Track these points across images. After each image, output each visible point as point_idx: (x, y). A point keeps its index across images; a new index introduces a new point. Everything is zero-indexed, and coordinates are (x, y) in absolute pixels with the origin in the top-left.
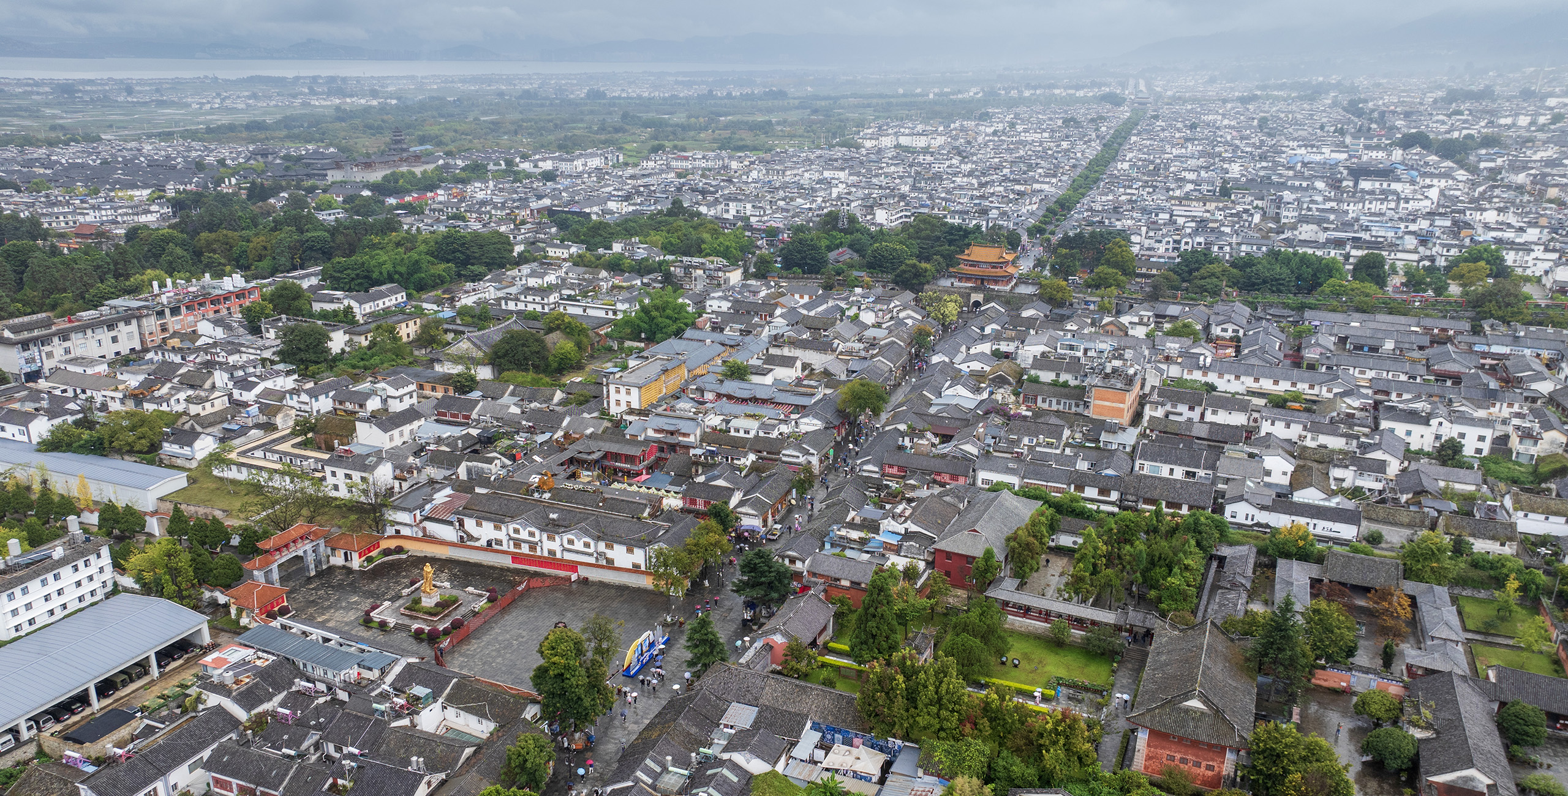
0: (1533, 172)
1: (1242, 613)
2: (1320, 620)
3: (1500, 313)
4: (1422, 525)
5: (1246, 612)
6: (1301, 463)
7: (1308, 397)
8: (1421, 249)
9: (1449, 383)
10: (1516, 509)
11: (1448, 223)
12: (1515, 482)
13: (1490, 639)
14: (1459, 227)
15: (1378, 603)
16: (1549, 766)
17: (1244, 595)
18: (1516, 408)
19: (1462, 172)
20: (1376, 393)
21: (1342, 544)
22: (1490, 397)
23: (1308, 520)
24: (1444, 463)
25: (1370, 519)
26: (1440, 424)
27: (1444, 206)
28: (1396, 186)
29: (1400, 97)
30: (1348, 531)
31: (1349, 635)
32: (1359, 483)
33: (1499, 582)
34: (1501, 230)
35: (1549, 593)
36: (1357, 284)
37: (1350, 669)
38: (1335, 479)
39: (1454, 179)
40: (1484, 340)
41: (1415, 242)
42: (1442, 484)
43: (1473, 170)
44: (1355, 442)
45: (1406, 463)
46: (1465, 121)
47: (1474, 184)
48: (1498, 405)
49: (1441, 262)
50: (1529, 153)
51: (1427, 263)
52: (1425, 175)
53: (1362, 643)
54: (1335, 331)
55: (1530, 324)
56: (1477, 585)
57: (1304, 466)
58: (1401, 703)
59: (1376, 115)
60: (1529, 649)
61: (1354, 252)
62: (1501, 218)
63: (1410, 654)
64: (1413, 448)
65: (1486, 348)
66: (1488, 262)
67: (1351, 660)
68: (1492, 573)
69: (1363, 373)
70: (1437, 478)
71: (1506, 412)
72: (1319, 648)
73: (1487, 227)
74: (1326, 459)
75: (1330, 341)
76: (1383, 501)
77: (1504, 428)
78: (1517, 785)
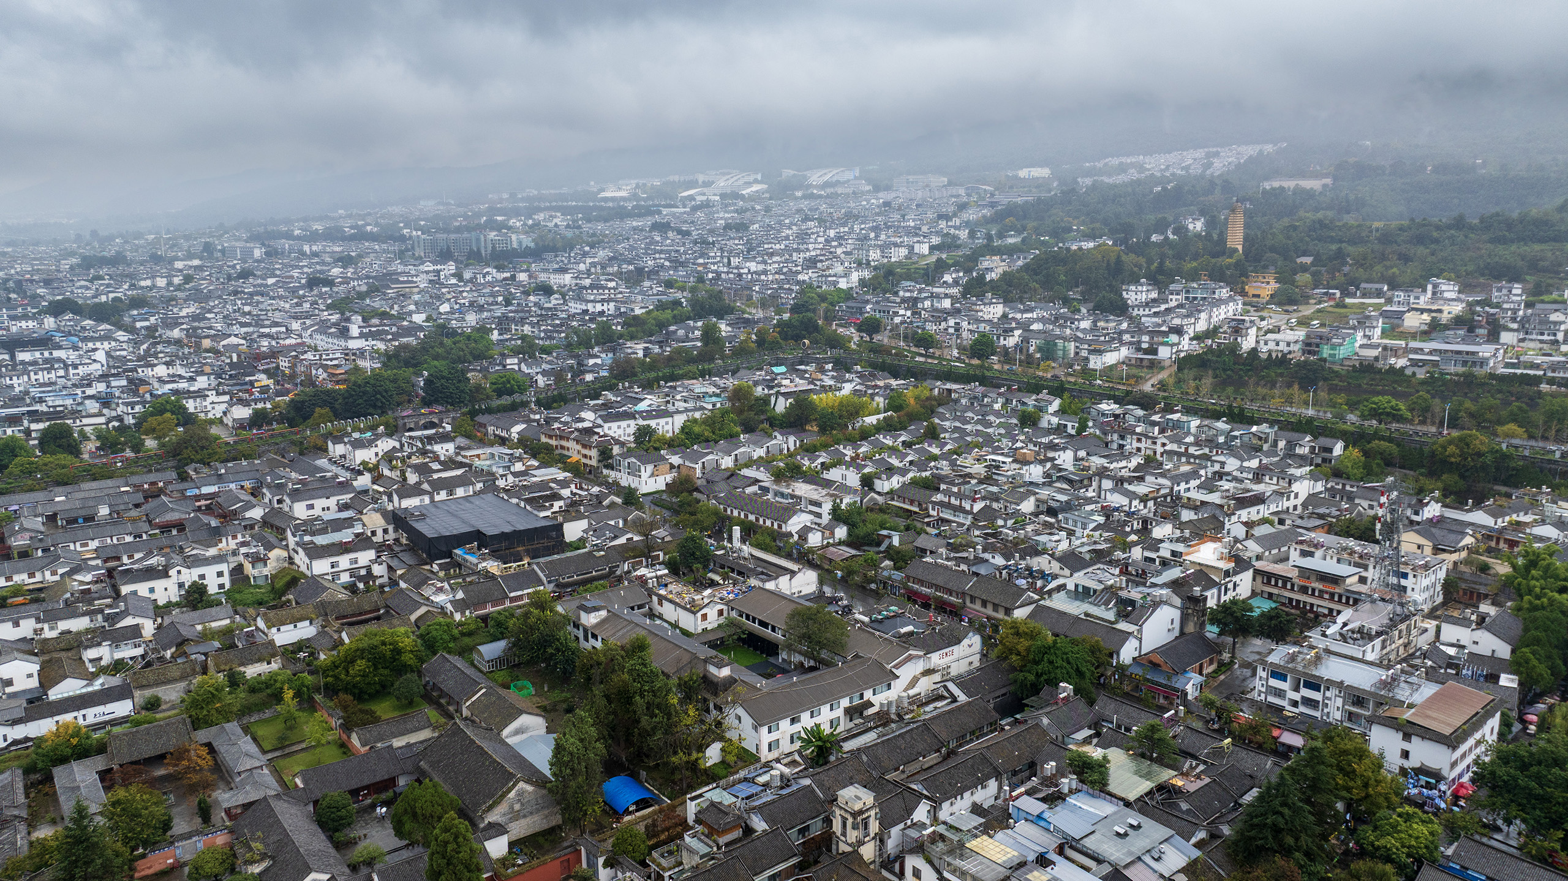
0: (184, 326)
1: (26, 848)
2: (123, 809)
3: (199, 457)
4: (194, 673)
5: (31, 844)
6: (46, 657)
7: (31, 587)
8: (105, 411)
9: (174, 532)
10: (269, 628)
11: (124, 383)
12: (260, 603)
13: (287, 751)
14: (135, 385)
15: (177, 765)
16: (365, 836)
17: (22, 828)
18: (240, 539)
19: (121, 333)
20: (105, 561)
21: (121, 724)
22: (215, 535)
23: (75, 714)
24: (195, 608)
25: (142, 687)
26: (179, 572)
27: (115, 367)
28: (57, 354)
29: (32, 265)
30: (122, 708)
31: (158, 811)
32: (118, 655)
33: (278, 697)
34: (174, 382)
35: (318, 690)
36: (48, 458)
37: (172, 843)
38: (91, 661)
39: (116, 340)
40: (192, 484)
41: (97, 405)
42: (199, 627)
43: (130, 329)
44: (100, 617)
45: (159, 620)
46: (108, 286)
47: (137, 344)
48: (224, 540)
49: (130, 420)
50: (175, 310)
51: (116, 424)
52: (85, 339)
53: (174, 811)
54: (40, 510)
55: (228, 461)
56: (260, 707)
57: (50, 661)
58: (232, 849)
59: (11, 284)
60: (319, 744)
61: (34, 426)
62: (171, 371)
63: (225, 798)
64: (161, 603)
65: (197, 491)
66: (173, 413)
67: (169, 833)
68: (269, 691)
69: (86, 545)
70: (195, 624)
71: (232, 544)
72: (131, 839)
73: (161, 380)
74: (74, 644)
75: (38, 523)
76: (149, 665)
77: (235, 558)
78: (349, 866)
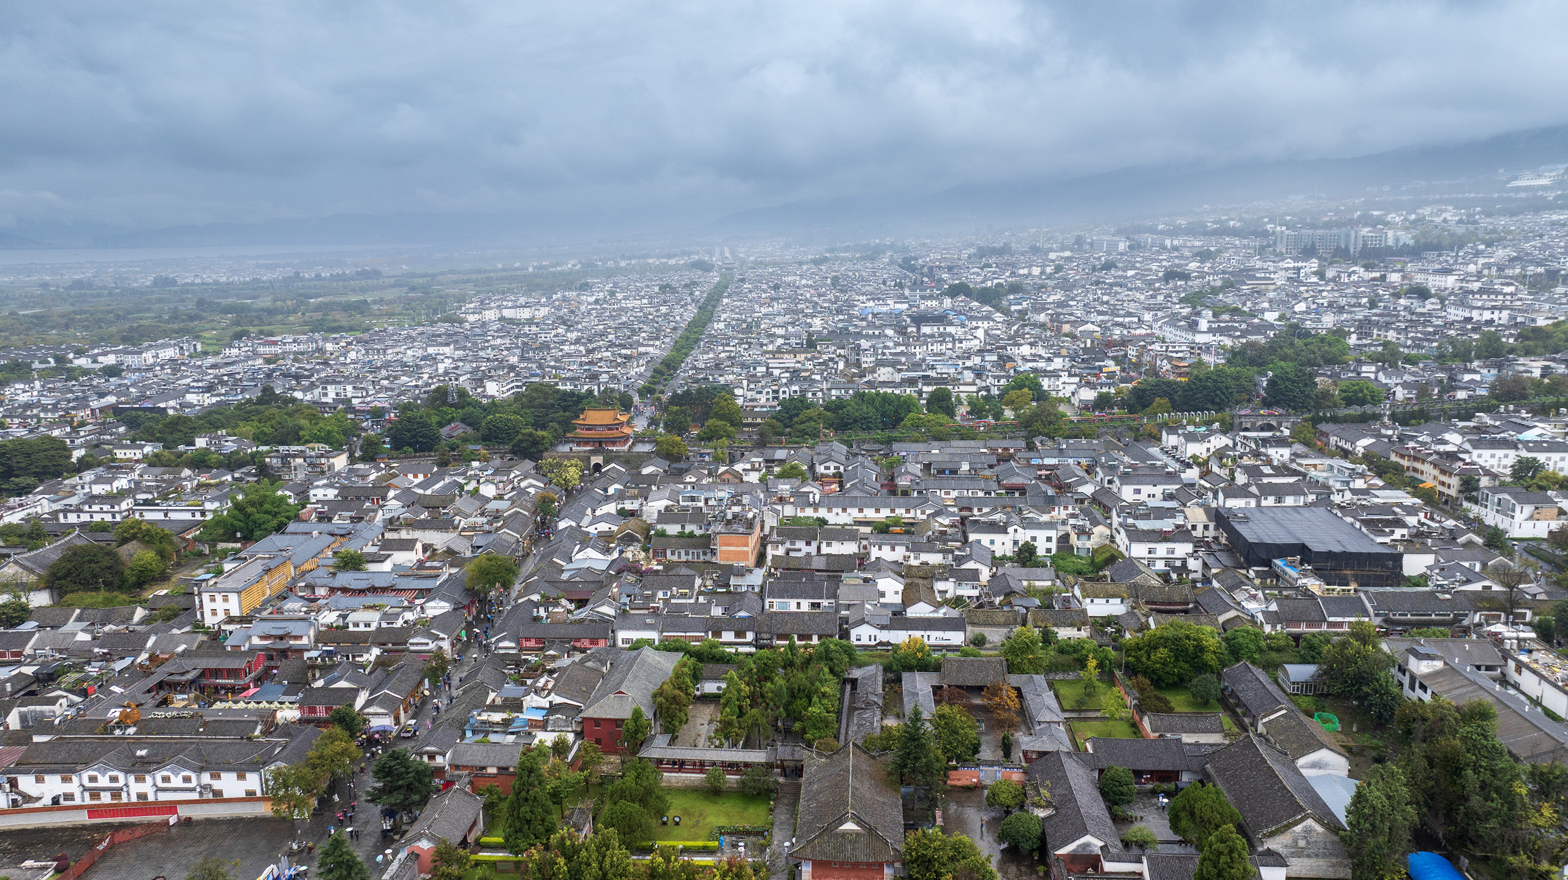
0: (1050, 312)
1: (879, 730)
2: (946, 723)
3: (1046, 430)
4: (1015, 623)
5: (882, 727)
6: (909, 581)
7: (906, 521)
8: (978, 381)
9: (1017, 495)
10: (1084, 597)
11: (995, 358)
12: (1079, 573)
13: (1083, 715)
14: (1004, 360)
15: (991, 699)
16: (1142, 818)
17: (878, 712)
18: (1070, 510)
19: (998, 314)
20: (961, 510)
21: (954, 651)
22: (1050, 503)
23: (922, 633)
24: (1024, 565)
25: (973, 624)
26: (1016, 531)
27: (990, 344)
28: (950, 329)
29: (942, 254)
30: (956, 638)
31: (972, 734)
32: (960, 592)
33: (1082, 663)
34: (1034, 361)
35: (1119, 667)
36: (931, 416)
37: (978, 765)
38: (939, 592)
39: (994, 320)
40: (1037, 455)
41: (972, 375)
42: (1025, 583)
43: (1006, 312)
44: (950, 556)
45: (994, 569)
46: (994, 273)
47: (1009, 324)
48: (1057, 509)
49: (995, 391)
50: (1044, 297)
51: (984, 393)
52: (971, 318)
53: (983, 739)
54: (920, 459)
55: (1070, 438)
56: (1066, 668)
57: (911, 584)
58: (1023, 788)
59: (925, 270)
60: (1112, 718)
61: (926, 389)
62: (1033, 351)
63: (1025, 742)
64: (998, 554)
65: (1040, 461)
66: (1030, 389)
67: (977, 756)
68: (1075, 655)
69: (948, 493)
70: (1021, 579)
71: (1063, 514)
72: (949, 750)
73: (1024, 359)
74: (930, 574)
75: (916, 469)
76: (981, 606)
77: (1064, 528)
78: (1122, 841)
